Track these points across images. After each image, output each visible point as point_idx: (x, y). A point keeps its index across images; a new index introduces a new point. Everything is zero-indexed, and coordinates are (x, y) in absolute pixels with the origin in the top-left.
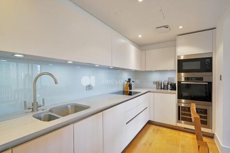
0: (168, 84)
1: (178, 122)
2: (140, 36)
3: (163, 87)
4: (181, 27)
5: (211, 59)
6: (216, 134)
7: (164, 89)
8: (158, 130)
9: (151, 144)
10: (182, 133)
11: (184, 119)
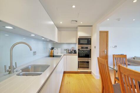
0: (72, 50)
1: (78, 69)
2: (61, 23)
3: (70, 52)
4: (81, 23)
5: (91, 39)
6: (92, 71)
7: (70, 53)
8: (69, 76)
9: (69, 83)
10: (80, 74)
11: (81, 67)
